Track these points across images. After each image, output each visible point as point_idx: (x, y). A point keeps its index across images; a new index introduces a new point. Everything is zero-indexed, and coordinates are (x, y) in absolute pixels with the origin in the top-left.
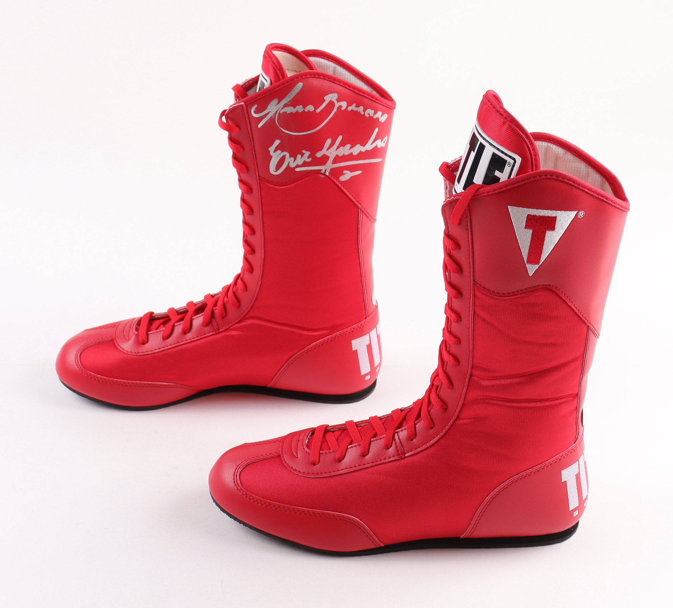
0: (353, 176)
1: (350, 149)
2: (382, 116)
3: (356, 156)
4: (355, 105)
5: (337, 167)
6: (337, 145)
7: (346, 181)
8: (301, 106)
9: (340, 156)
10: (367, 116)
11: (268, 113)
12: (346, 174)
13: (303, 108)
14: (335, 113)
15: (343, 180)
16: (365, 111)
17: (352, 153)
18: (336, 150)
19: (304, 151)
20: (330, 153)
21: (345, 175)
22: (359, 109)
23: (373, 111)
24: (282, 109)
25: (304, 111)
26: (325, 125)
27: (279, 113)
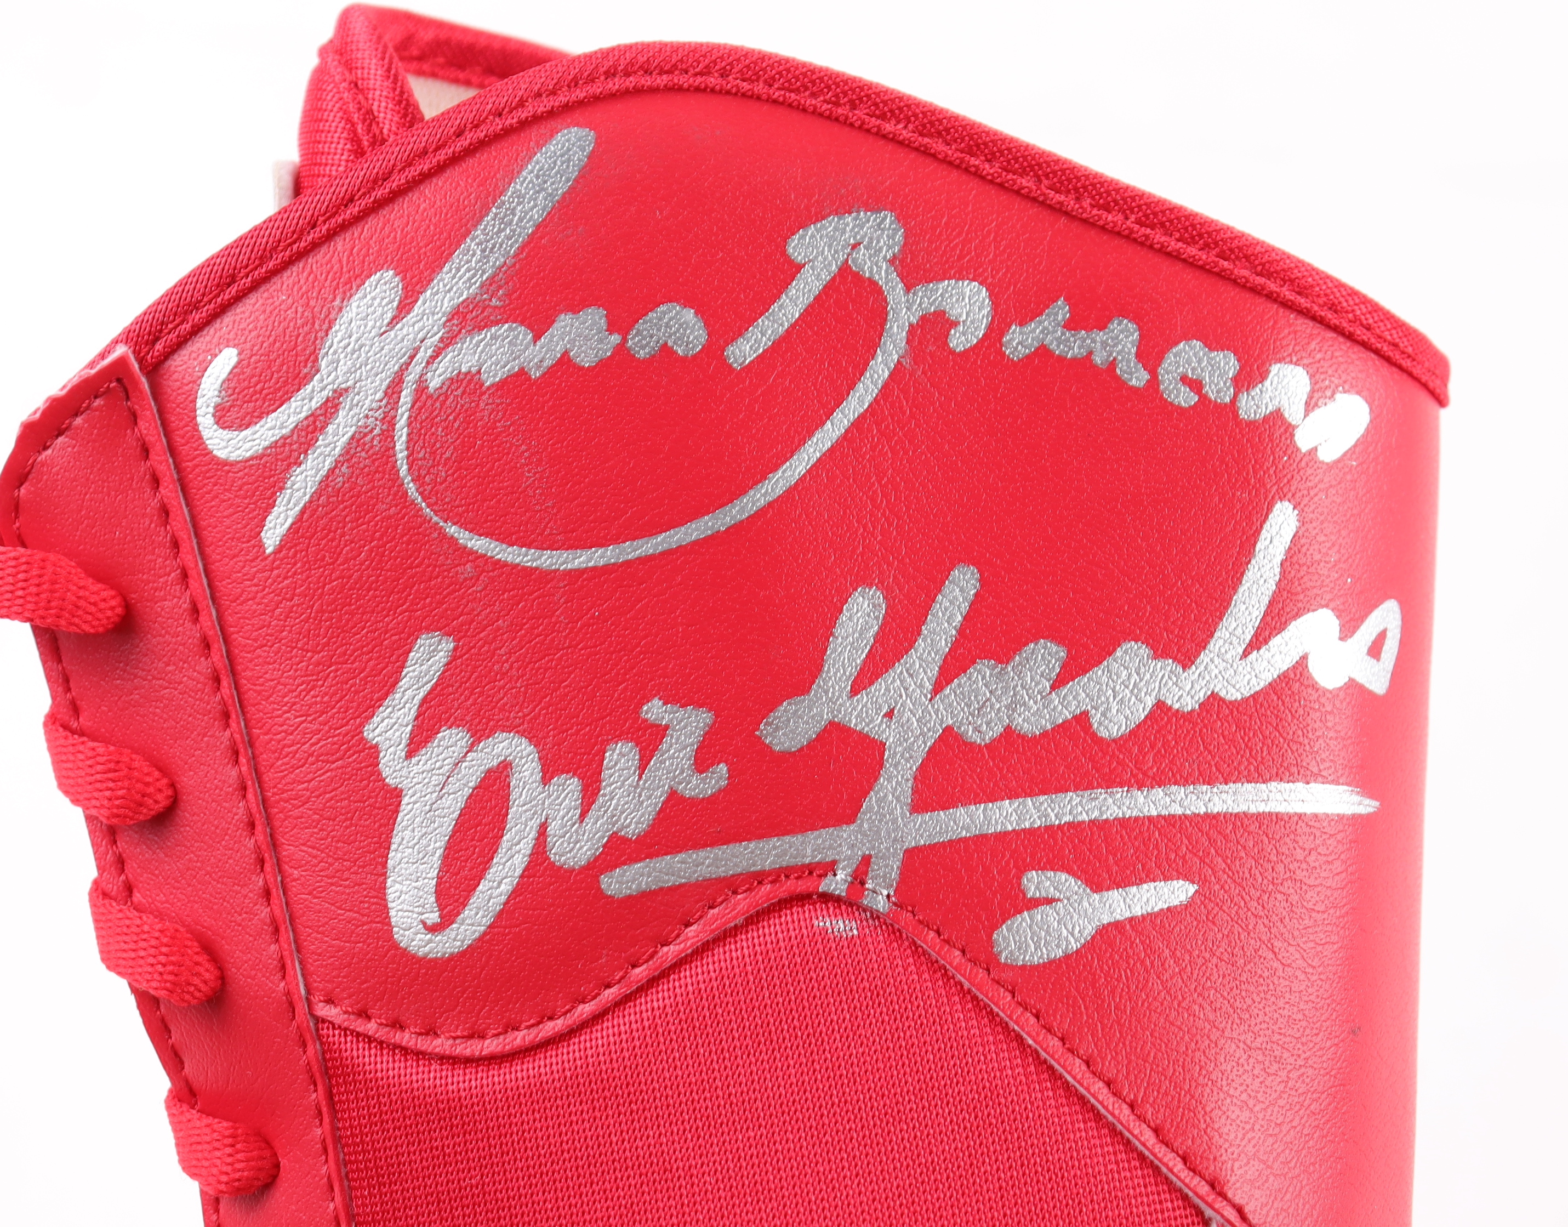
0: (1117, 926)
1: (1057, 684)
2: (1310, 406)
3: (1121, 743)
4: (1061, 310)
5: (964, 840)
6: (944, 646)
7: (1052, 966)
8: (595, 317)
9: (976, 738)
10: (1185, 398)
11: (330, 407)
12: (1049, 901)
13: (611, 329)
14: (897, 373)
15: (1035, 955)
16: (1160, 358)
17: (1082, 719)
18: (938, 688)
19: (655, 710)
20: (890, 714)
21: (1039, 913)
22: (1104, 344)
23: (1228, 363)
24: (437, 353)
25: (621, 349)
26: (814, 471)
27: (421, 389)
